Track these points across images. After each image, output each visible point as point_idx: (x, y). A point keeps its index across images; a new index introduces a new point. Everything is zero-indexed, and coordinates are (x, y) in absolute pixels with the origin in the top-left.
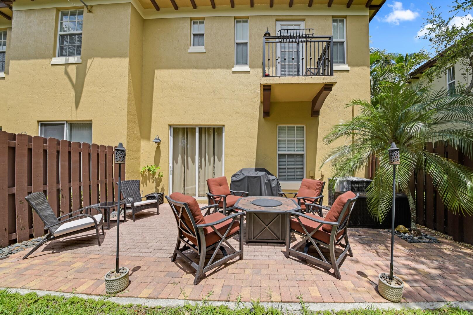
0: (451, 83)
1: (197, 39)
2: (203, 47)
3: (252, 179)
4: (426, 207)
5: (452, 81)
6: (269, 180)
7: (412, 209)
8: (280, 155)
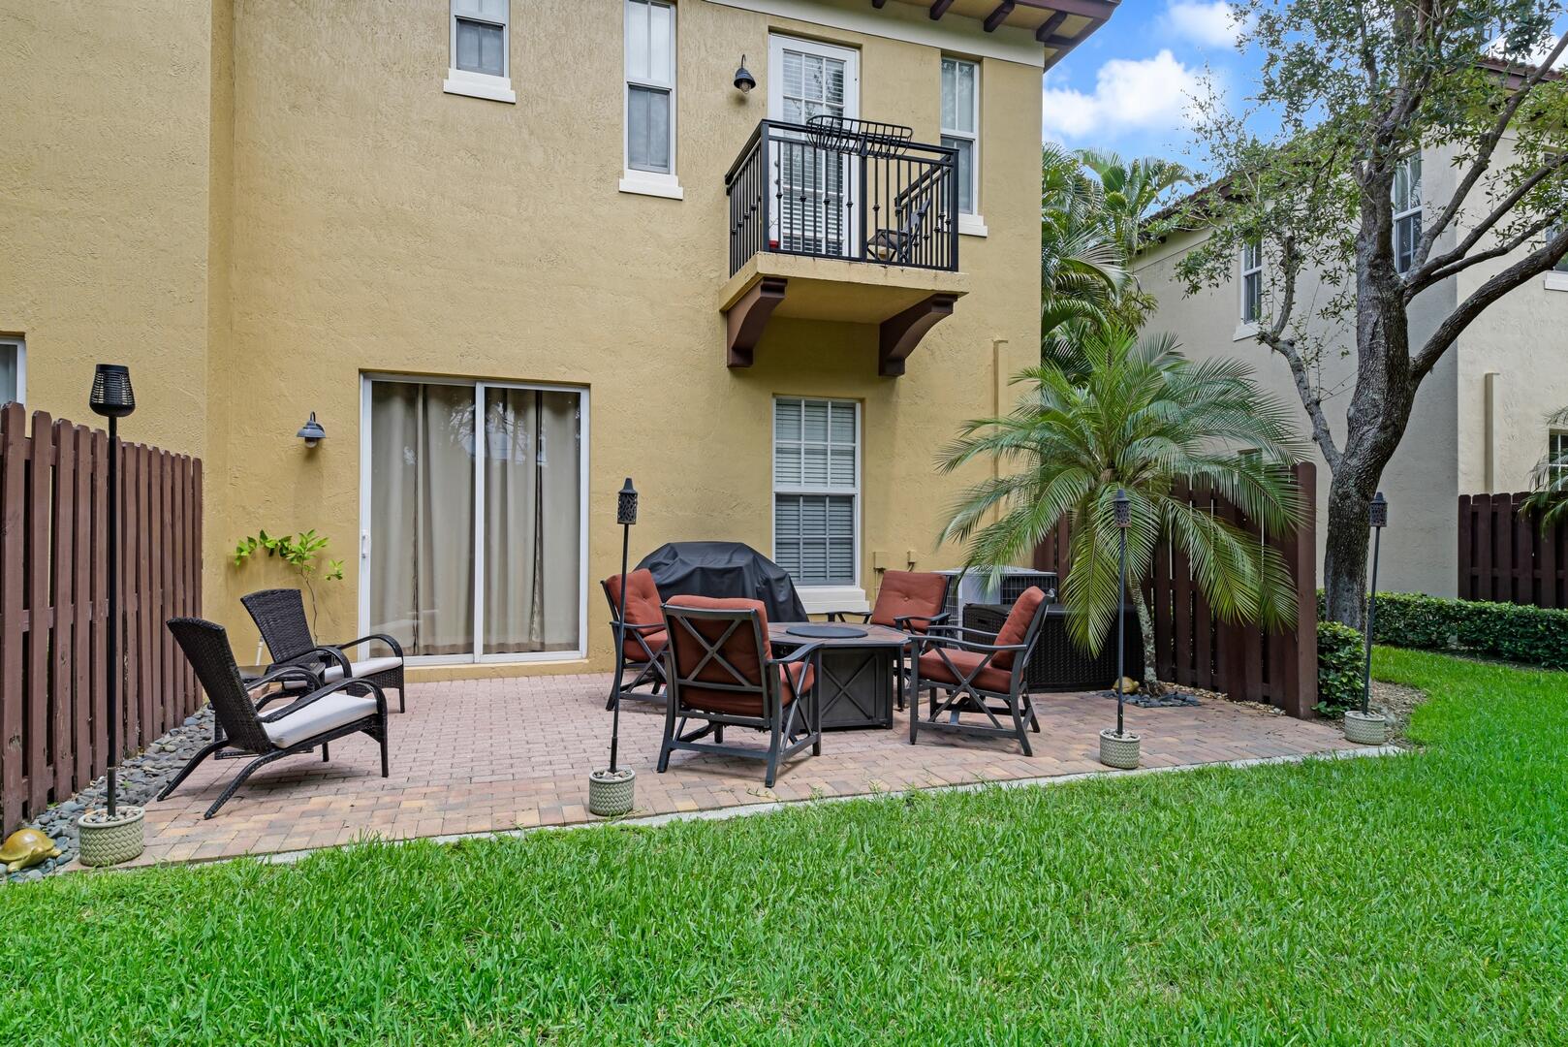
0: (1253, 275)
1: (471, 37)
2: (506, 81)
3: (715, 579)
4: (1175, 641)
5: (1255, 269)
6: (767, 582)
7: (1147, 636)
8: (781, 498)
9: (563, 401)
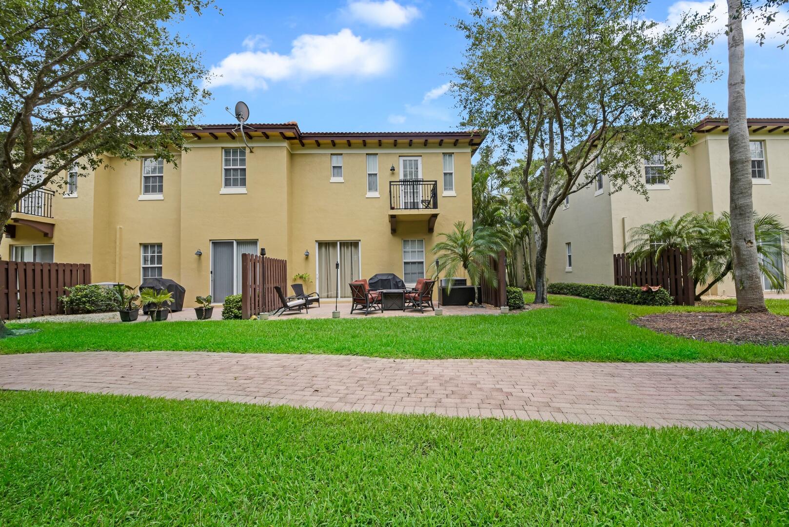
1: (336, 170)
2: (342, 178)
8: (406, 263)
9: (355, 244)
